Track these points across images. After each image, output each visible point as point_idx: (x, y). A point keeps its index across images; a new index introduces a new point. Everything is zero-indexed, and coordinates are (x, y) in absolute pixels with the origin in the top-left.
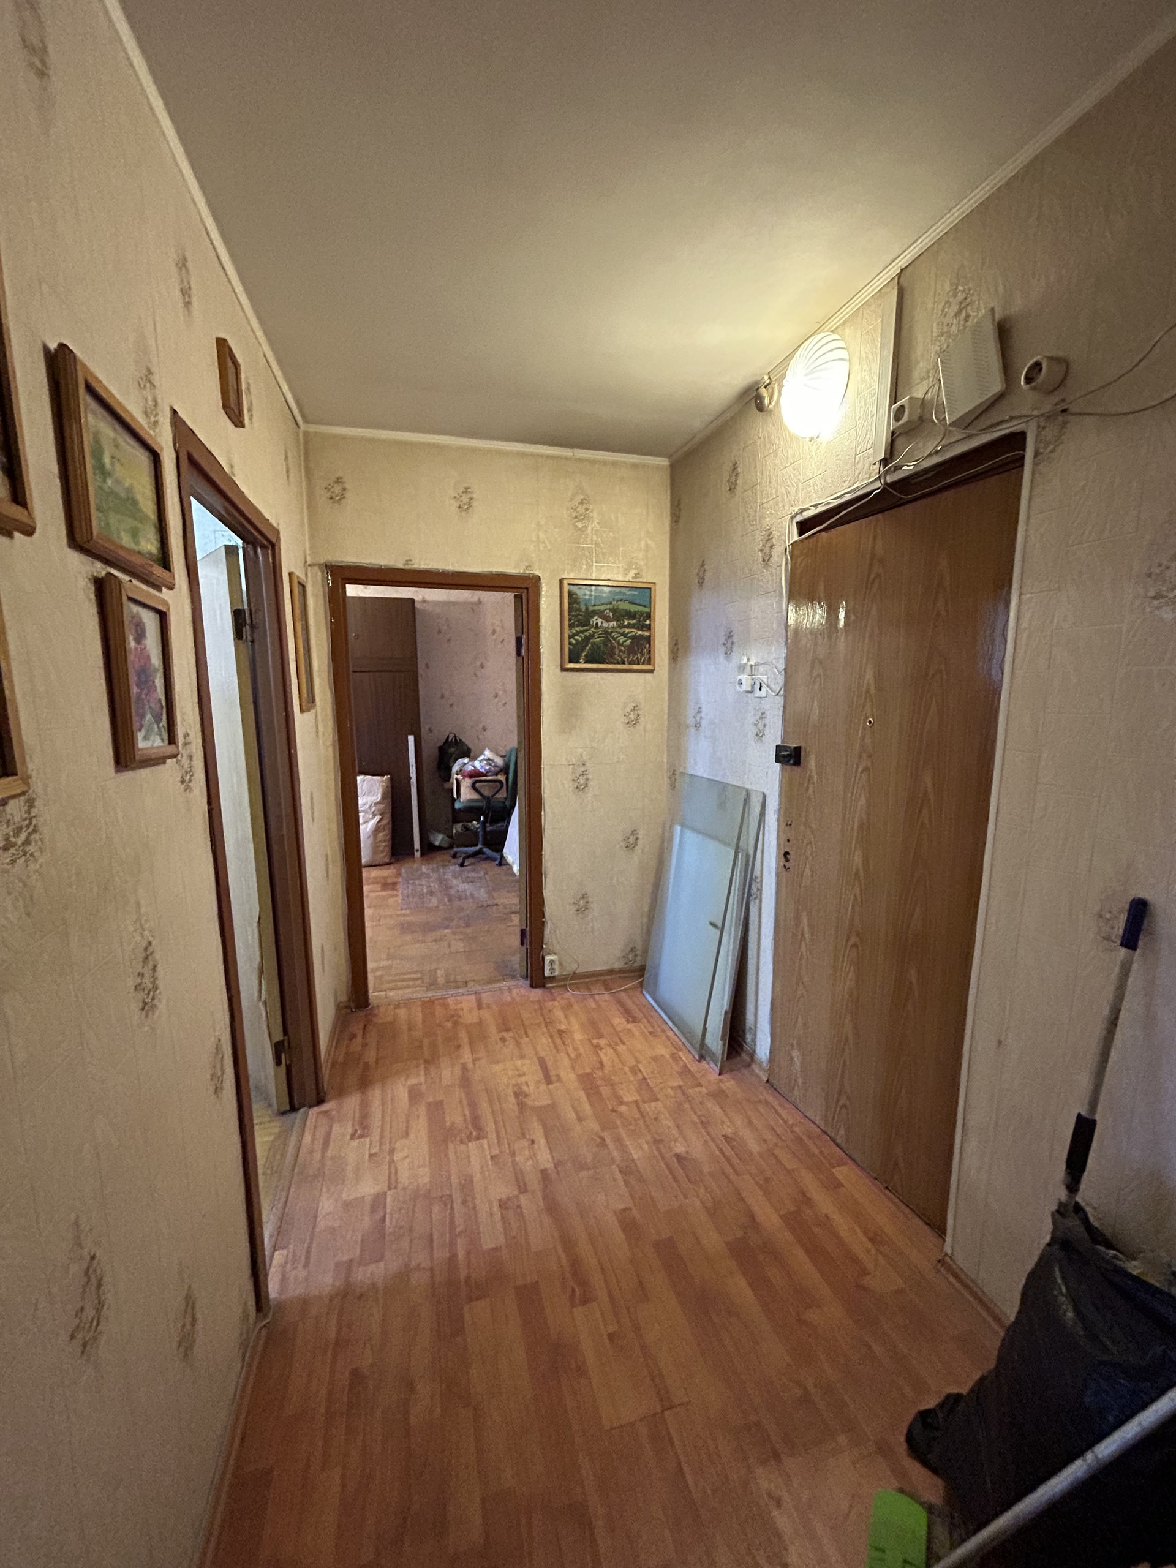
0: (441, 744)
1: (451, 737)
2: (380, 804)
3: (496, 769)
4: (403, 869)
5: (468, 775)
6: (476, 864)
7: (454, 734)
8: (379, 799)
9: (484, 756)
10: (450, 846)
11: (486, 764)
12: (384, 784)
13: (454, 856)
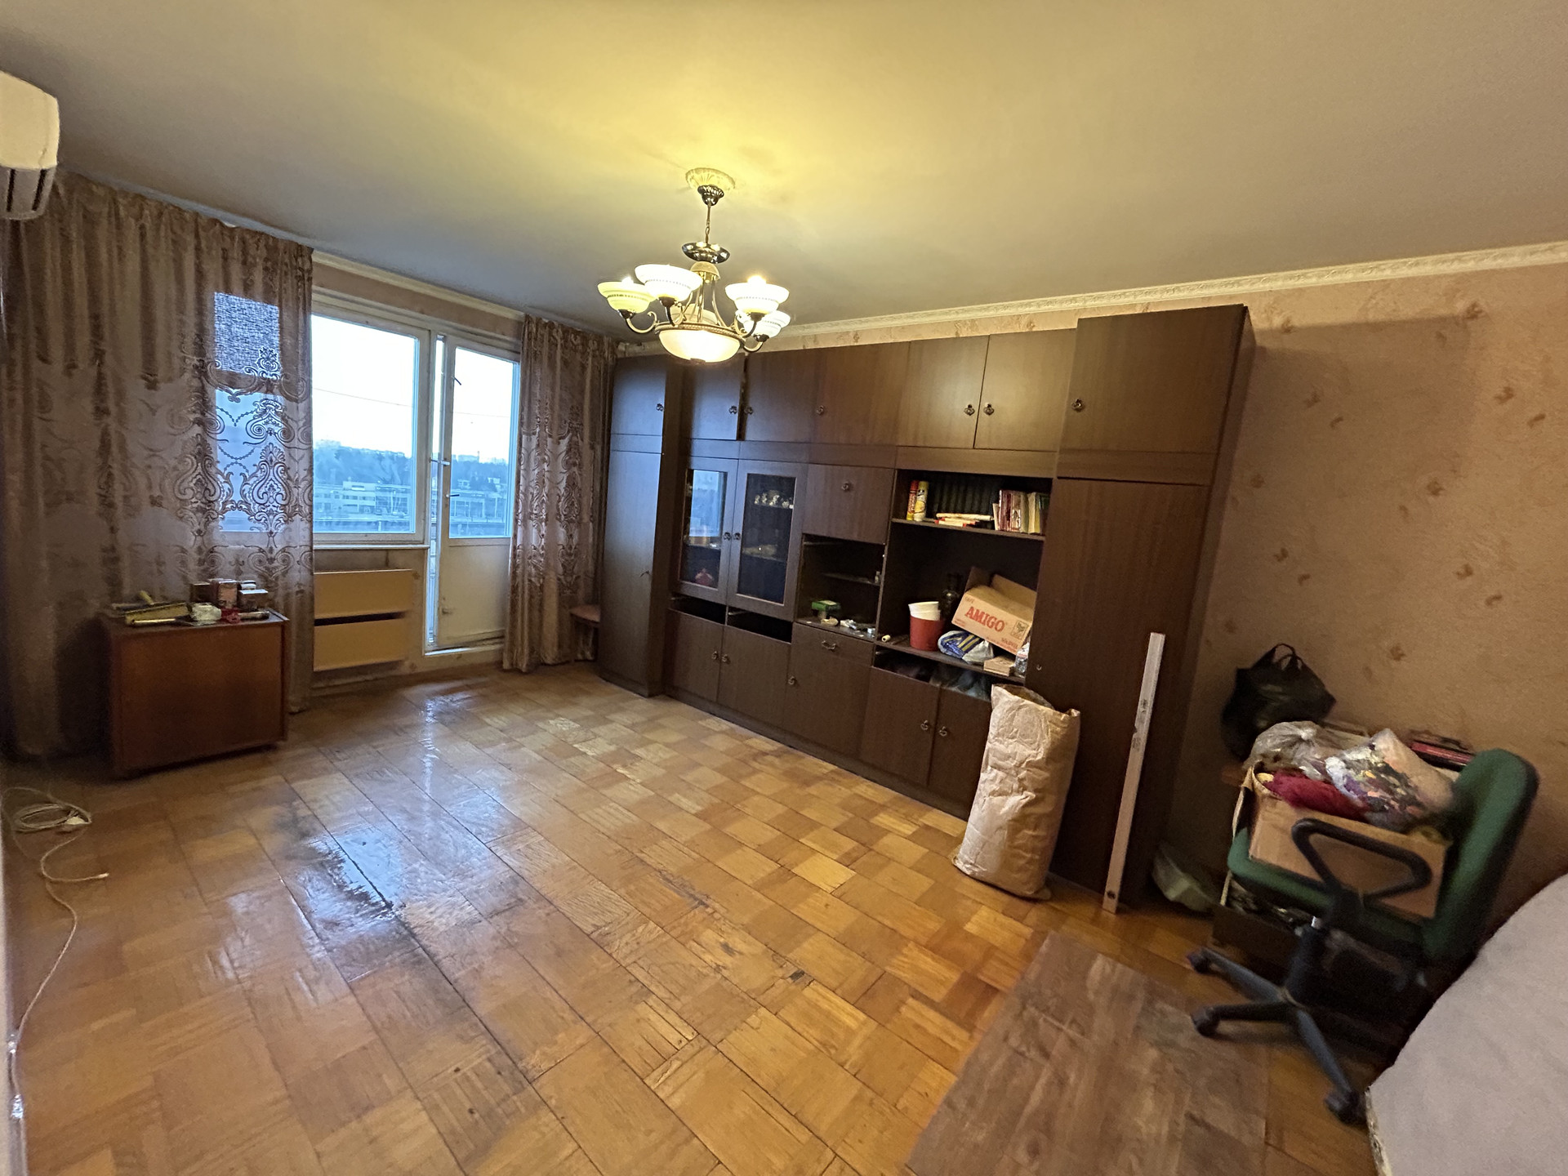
0: (1249, 665)
1: (1281, 652)
2: (1040, 768)
3: (1410, 809)
4: (1047, 941)
5: (1297, 790)
6: (1262, 1050)
7: (1292, 649)
8: (1039, 757)
9: (1372, 747)
10: (1207, 914)
11: (1370, 781)
12: (1058, 729)
13: (1203, 967)
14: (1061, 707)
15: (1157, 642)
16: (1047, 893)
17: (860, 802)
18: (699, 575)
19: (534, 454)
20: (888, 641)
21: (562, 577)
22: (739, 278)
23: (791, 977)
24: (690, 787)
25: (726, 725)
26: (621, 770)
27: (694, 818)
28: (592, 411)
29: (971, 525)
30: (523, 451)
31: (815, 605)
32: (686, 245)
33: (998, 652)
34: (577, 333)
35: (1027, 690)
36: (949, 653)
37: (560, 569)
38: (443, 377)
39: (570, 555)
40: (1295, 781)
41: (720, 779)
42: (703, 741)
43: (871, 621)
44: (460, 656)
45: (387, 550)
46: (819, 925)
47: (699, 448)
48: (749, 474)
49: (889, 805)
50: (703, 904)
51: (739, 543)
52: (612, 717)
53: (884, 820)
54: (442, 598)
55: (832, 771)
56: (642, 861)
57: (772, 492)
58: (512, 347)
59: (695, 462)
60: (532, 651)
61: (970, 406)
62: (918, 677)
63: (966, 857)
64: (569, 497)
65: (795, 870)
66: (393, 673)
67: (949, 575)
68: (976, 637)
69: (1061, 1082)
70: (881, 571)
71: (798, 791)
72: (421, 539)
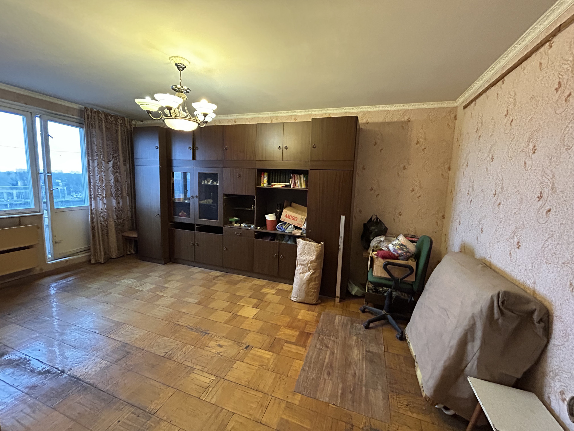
0: (366, 222)
1: (374, 217)
2: (314, 262)
3: (408, 254)
4: (322, 315)
5: (383, 254)
6: (380, 328)
7: (376, 216)
8: (314, 259)
9: (398, 239)
10: (363, 296)
11: (399, 249)
12: (318, 249)
13: (364, 311)
14: (318, 242)
15: (343, 218)
16: (320, 301)
17: (256, 286)
18: (180, 214)
19: (96, 168)
20: (259, 229)
21: (116, 221)
22: (197, 100)
23: (245, 348)
24: (191, 294)
25: (199, 269)
26: (160, 294)
27: (196, 305)
28: (123, 149)
29: (283, 187)
30: (91, 167)
31: (230, 220)
32: (172, 86)
33: (296, 228)
34: (112, 116)
35: (307, 239)
36: (281, 230)
37: (115, 217)
38: (42, 134)
39: (119, 211)
40: (382, 252)
41: (202, 289)
42: (192, 277)
43: (252, 223)
44: (67, 261)
45: (19, 217)
46: (250, 329)
47: (175, 163)
48: (199, 173)
49: (266, 285)
50: (207, 333)
51: (198, 199)
52: (150, 274)
53: (265, 290)
54: (54, 236)
55: (243, 278)
56: (178, 325)
57: (209, 179)
58: (78, 121)
59: (175, 169)
60: (105, 253)
61: (280, 147)
62: (271, 240)
63: (294, 296)
64: (116, 185)
65: (238, 314)
66: (31, 274)
67: (278, 204)
68: (289, 224)
69: (333, 353)
70: (254, 206)
71: (233, 287)
72: (38, 210)
